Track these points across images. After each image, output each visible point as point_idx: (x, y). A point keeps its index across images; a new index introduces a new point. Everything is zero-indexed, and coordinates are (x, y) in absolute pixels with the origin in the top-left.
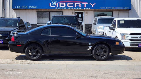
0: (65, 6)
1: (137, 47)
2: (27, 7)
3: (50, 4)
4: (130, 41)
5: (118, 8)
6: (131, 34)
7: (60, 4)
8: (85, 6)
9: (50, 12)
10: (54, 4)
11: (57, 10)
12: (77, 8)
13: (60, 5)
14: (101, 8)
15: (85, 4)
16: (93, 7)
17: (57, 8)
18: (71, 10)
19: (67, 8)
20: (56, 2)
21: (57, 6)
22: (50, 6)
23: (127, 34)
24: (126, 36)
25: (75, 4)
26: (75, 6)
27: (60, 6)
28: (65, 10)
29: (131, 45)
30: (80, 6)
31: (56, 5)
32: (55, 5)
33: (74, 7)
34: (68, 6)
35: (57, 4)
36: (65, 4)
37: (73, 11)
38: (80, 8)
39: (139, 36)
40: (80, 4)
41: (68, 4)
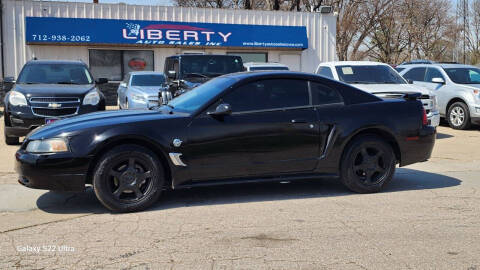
0: (160, 37)
2: (64, 38)
3: (124, 31)
5: (279, 44)
7: (149, 31)
8: (208, 39)
9: (122, 52)
10: (133, 31)
12: (191, 43)
13: (149, 35)
14: (244, 43)
15: (208, 34)
16: (225, 40)
17: (141, 42)
18: (175, 46)
19: (167, 41)
20: (139, 27)
21: (142, 37)
22: (125, 36)
25: (185, 33)
26: (186, 39)
27: (149, 38)
28: (160, 46)
30: (196, 39)
31: (139, 34)
32: (137, 34)
33: (182, 40)
34: (168, 37)
35: (142, 31)
36: (160, 32)
37: (179, 50)
38: (198, 43)
40: (196, 33)
41: (168, 33)
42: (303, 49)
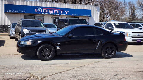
0: (47, 12)
1: (136, 42)
2: (17, 11)
3: (36, 10)
4: (132, 38)
6: (132, 33)
7: (43, 10)
9: (34, 16)
10: (38, 10)
11: (41, 14)
12: (56, 14)
13: (44, 11)
14: (73, 15)
15: (62, 11)
17: (41, 13)
18: (51, 15)
19: (49, 13)
20: (40, 8)
21: (41, 12)
22: (36, 11)
23: (129, 33)
24: (128, 34)
25: (55, 11)
26: (55, 13)
28: (46, 15)
29: (133, 40)
30: (58, 13)
32: (40, 11)
33: (54, 13)
34: (49, 12)
35: (41, 10)
36: (47, 10)
38: (58, 14)
39: (137, 34)
40: (58, 11)
41: (49, 10)
42: (90, 17)
